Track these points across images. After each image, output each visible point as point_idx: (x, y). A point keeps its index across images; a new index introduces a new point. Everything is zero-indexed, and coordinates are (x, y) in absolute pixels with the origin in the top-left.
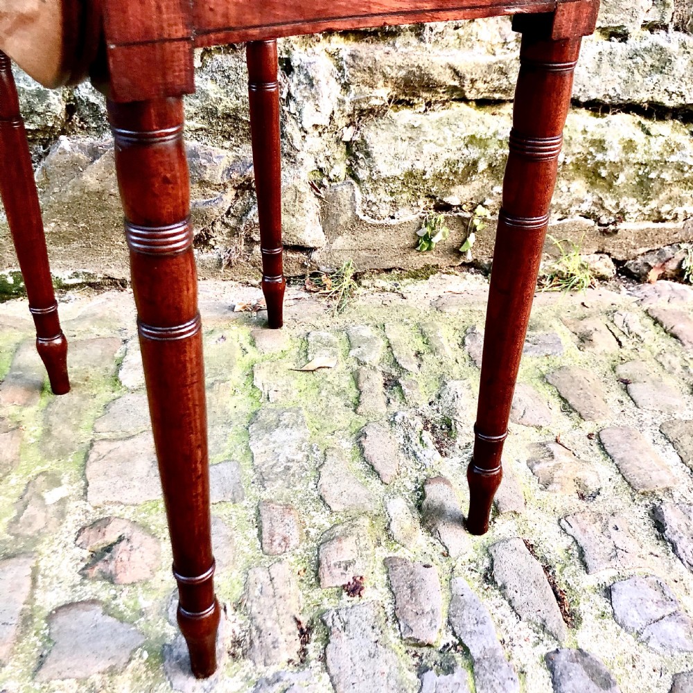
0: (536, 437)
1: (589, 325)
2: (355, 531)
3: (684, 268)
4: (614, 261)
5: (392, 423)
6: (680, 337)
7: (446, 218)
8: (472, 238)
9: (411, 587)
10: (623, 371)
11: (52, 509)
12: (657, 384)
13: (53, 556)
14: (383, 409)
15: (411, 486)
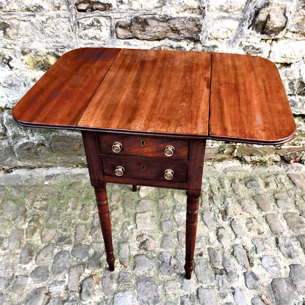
0: (249, 216)
1: (269, 180)
2: (201, 240)
3: (302, 159)
4: (280, 156)
5: (211, 211)
6: (296, 184)
7: (228, 146)
8: (236, 150)
9: (214, 255)
10: (276, 196)
11: (130, 231)
12: (285, 200)
13: (132, 243)
14: (208, 206)
15: (215, 229)
